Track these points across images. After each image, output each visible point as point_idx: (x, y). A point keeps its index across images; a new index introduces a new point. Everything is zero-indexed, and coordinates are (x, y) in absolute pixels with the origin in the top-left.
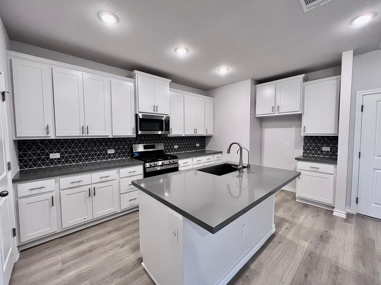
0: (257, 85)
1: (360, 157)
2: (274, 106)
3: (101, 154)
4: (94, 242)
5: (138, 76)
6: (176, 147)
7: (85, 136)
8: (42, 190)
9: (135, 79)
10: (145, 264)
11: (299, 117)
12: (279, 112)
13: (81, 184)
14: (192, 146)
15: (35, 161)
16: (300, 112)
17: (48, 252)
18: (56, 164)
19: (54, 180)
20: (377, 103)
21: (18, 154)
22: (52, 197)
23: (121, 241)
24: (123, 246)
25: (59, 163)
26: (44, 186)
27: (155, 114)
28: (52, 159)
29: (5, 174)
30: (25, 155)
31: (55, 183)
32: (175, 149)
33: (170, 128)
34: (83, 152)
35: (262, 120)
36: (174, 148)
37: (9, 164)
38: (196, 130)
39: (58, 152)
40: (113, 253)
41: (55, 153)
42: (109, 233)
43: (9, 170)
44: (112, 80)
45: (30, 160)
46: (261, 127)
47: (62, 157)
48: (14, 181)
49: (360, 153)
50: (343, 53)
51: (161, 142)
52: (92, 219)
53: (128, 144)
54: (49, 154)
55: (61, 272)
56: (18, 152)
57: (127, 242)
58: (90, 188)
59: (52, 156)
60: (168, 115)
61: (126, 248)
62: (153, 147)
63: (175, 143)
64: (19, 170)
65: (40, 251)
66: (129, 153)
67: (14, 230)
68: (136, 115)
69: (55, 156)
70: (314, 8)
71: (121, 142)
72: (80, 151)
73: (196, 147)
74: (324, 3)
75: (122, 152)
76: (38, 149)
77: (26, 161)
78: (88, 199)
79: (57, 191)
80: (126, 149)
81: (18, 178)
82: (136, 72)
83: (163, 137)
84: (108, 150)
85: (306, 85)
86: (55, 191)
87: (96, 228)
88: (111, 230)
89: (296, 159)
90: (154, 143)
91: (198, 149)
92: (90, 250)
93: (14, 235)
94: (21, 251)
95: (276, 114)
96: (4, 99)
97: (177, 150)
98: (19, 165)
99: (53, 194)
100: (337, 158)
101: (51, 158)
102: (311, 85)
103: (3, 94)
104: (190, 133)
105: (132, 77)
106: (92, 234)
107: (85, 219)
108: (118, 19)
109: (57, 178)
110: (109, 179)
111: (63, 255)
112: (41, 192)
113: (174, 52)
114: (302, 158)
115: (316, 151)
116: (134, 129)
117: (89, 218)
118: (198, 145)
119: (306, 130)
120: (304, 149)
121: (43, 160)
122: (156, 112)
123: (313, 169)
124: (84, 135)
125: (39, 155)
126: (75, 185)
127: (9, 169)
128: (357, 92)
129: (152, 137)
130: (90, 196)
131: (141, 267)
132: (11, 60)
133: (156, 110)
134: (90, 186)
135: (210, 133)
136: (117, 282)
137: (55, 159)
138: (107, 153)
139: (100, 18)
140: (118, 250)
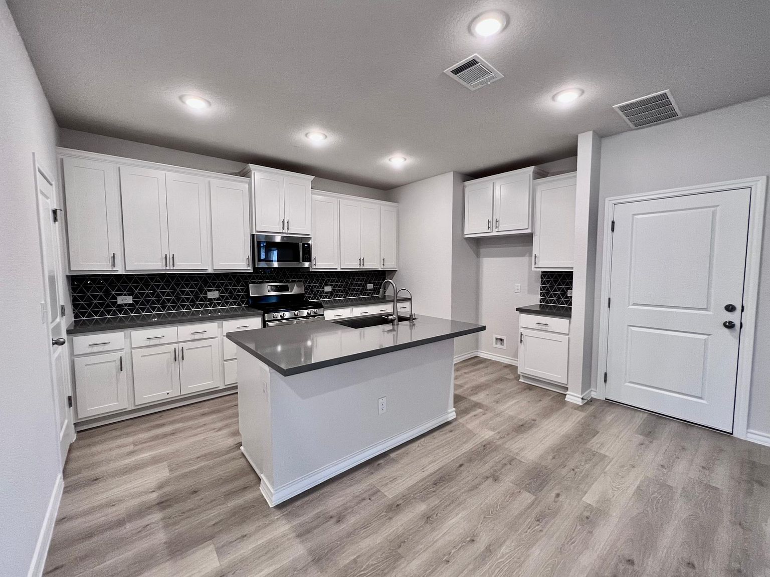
0: (467, 183)
1: (609, 307)
2: (491, 220)
3: (197, 299)
4: (180, 425)
5: (254, 173)
6: (328, 289)
7: (170, 269)
8: (107, 348)
9: (250, 177)
10: (244, 447)
11: (526, 239)
12: (498, 229)
13: (162, 341)
14: (359, 289)
15: (96, 306)
16: (529, 231)
17: (115, 433)
18: (126, 312)
19: (123, 333)
20: (633, 217)
21: (72, 296)
22: (121, 357)
23: (219, 425)
24: (220, 429)
25: (132, 311)
26: (108, 342)
27: (286, 233)
28: (121, 305)
29: (58, 320)
30: (82, 298)
31: (125, 338)
32: (327, 293)
33: (313, 258)
34: (168, 295)
35: (478, 243)
36: (325, 291)
37: (63, 308)
38: (363, 260)
39: (129, 295)
40: (205, 437)
41: (125, 295)
42: (203, 415)
43: (62, 316)
44: (212, 180)
45: (89, 305)
46: (478, 255)
47: (136, 302)
48: (69, 332)
49: (609, 299)
50: (579, 135)
51: (300, 281)
52: (178, 396)
53: (242, 283)
54: (117, 298)
55: (131, 453)
56: (72, 293)
57: (227, 426)
58: (175, 349)
59: (121, 300)
60: (308, 235)
61: (225, 431)
62: (285, 288)
63: (326, 282)
64: (74, 319)
65: (105, 433)
66: (243, 298)
67: (70, 398)
68: (253, 236)
69: (125, 300)
70: (480, 86)
71: (230, 279)
72: (163, 293)
73: (367, 290)
74: (491, 81)
75: (231, 296)
76: (101, 289)
77: (83, 307)
78: (173, 365)
79: (128, 350)
80: (239, 291)
81: (72, 328)
82: (251, 166)
83: (304, 272)
84: (208, 292)
85: (539, 184)
86: (125, 350)
87: (185, 409)
88: (206, 412)
89: (517, 310)
90: (288, 282)
91: (370, 293)
92: (173, 433)
93: (70, 405)
94: (79, 432)
95: (495, 234)
96: (55, 220)
97: (331, 294)
98: (74, 313)
99: (122, 354)
100: (571, 308)
101: (118, 303)
102: (544, 183)
103: (55, 212)
104: (351, 264)
105: (245, 174)
106: (178, 415)
107: (168, 394)
108: (209, 104)
109: (128, 331)
110: (205, 336)
111: (135, 437)
112: (105, 350)
113: (305, 138)
114: (538, 309)
115: (559, 297)
116: (248, 258)
117: (174, 393)
118: (370, 286)
119: (539, 261)
120: (541, 293)
121: (108, 306)
122: (286, 230)
123: (540, 327)
124: (168, 268)
125: (101, 298)
126: (152, 342)
127: (63, 314)
128: (606, 199)
129: (285, 272)
130: (176, 361)
131: (239, 451)
132: (62, 160)
133: (286, 228)
134: (176, 346)
135: (389, 265)
136: (203, 464)
137: (126, 305)
138: (206, 298)
139: (184, 102)
140: (213, 434)
